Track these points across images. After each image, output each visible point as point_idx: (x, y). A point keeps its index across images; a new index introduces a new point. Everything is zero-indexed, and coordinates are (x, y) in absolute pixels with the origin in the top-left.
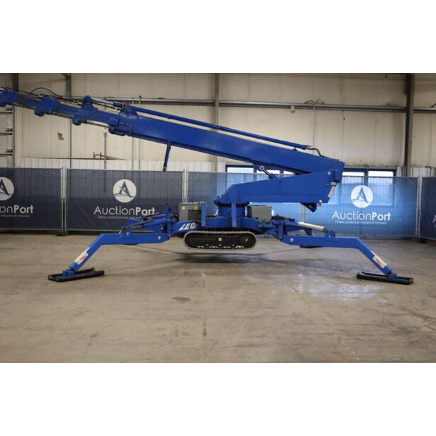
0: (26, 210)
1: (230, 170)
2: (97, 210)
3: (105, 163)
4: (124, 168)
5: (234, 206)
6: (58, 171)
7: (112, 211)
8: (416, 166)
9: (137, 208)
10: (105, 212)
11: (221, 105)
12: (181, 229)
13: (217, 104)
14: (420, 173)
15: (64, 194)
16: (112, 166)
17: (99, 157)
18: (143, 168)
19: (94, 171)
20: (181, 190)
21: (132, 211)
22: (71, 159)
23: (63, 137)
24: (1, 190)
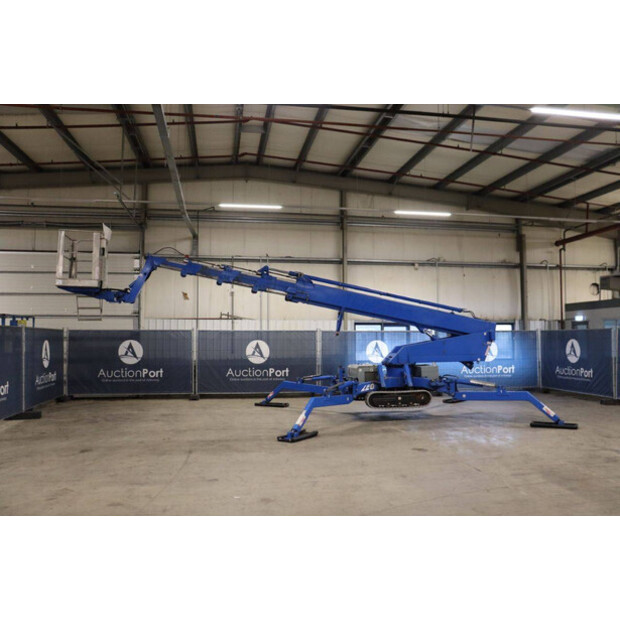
0: (156, 374)
1: (359, 328)
2: (230, 372)
3: (233, 322)
4: (252, 328)
6: (189, 332)
7: (245, 373)
8: (531, 319)
9: (271, 369)
10: (238, 374)
11: (350, 263)
12: (363, 390)
13: (345, 262)
14: (536, 326)
15: (195, 357)
16: (240, 326)
17: (225, 317)
18: (272, 329)
19: (220, 333)
20: (315, 349)
21: (265, 372)
22: (197, 319)
23: (189, 296)
24: (129, 354)
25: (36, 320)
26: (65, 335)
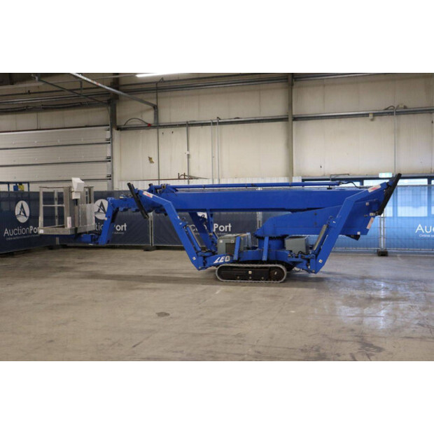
0: (121, 228)
3: (189, 181)
5: (266, 239)
9: (215, 225)
11: (295, 119)
12: (216, 262)
13: (290, 119)
17: (183, 177)
22: (159, 180)
23: (153, 160)
24: (101, 211)
25: (30, 185)
26: (56, 196)
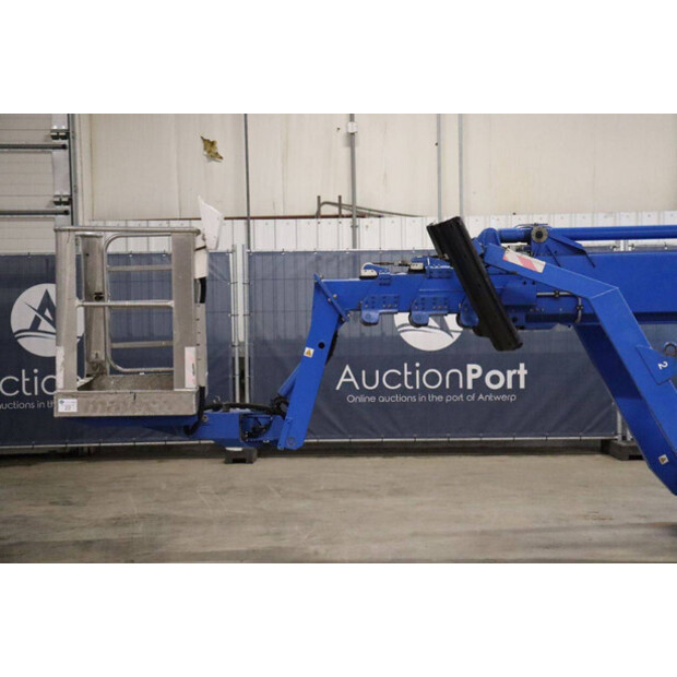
2: (347, 375)
3: (354, 227)
7: (393, 379)
9: (470, 367)
10: (371, 381)
15: (240, 331)
16: (378, 237)
17: (335, 210)
21: (454, 377)
22: (247, 218)
23: (220, 149)
24: (44, 326)
